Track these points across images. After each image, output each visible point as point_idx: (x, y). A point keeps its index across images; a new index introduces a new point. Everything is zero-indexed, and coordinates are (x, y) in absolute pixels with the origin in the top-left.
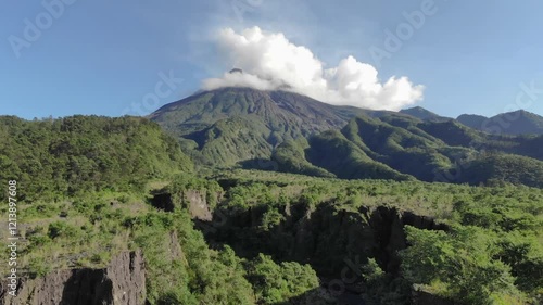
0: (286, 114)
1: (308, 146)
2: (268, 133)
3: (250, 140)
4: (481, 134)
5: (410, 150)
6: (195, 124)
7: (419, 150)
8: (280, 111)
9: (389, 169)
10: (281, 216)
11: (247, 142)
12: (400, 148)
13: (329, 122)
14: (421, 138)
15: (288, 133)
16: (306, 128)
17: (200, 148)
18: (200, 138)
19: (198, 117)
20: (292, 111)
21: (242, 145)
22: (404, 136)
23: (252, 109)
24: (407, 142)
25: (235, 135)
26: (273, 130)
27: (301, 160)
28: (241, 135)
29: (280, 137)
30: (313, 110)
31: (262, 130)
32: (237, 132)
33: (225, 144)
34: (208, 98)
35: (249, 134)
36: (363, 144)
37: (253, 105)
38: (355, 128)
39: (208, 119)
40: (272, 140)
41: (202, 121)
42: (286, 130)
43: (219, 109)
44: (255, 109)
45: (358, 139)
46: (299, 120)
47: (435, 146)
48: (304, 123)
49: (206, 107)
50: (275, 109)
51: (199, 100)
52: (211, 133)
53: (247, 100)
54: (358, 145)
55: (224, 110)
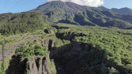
0: (69, 8)
1: (74, 17)
2: (65, 13)
3: (61, 15)
4: (115, 14)
5: (98, 18)
6: (47, 11)
7: (99, 18)
8: (68, 7)
9: (92, 23)
10: (66, 34)
11: (60, 16)
12: (96, 17)
13: (80, 10)
14: (100, 15)
15: (70, 13)
16: (74, 12)
17: (49, 17)
18: (49, 14)
19: (48, 9)
20: (71, 7)
21: (59, 16)
22: (97, 14)
23: (61, 7)
24: (97, 16)
25: (57, 14)
26: (66, 12)
27: (72, 21)
28: (58, 14)
29: (68, 14)
30: (76, 7)
31: (63, 12)
32: (57, 13)
33: (55, 16)
34: (50, 4)
35: (60, 13)
36: (87, 16)
37: (61, 6)
38: (86, 12)
39: (50, 10)
40: (66, 15)
41: (49, 10)
42: (69, 12)
43: (53, 7)
44: (62, 7)
45: (86, 15)
46: (73, 10)
47: (103, 17)
48: (74, 10)
49: (50, 6)
50: (67, 7)
51: (48, 4)
52: (51, 14)
53: (60, 4)
54: (86, 17)
55: (54, 7)
